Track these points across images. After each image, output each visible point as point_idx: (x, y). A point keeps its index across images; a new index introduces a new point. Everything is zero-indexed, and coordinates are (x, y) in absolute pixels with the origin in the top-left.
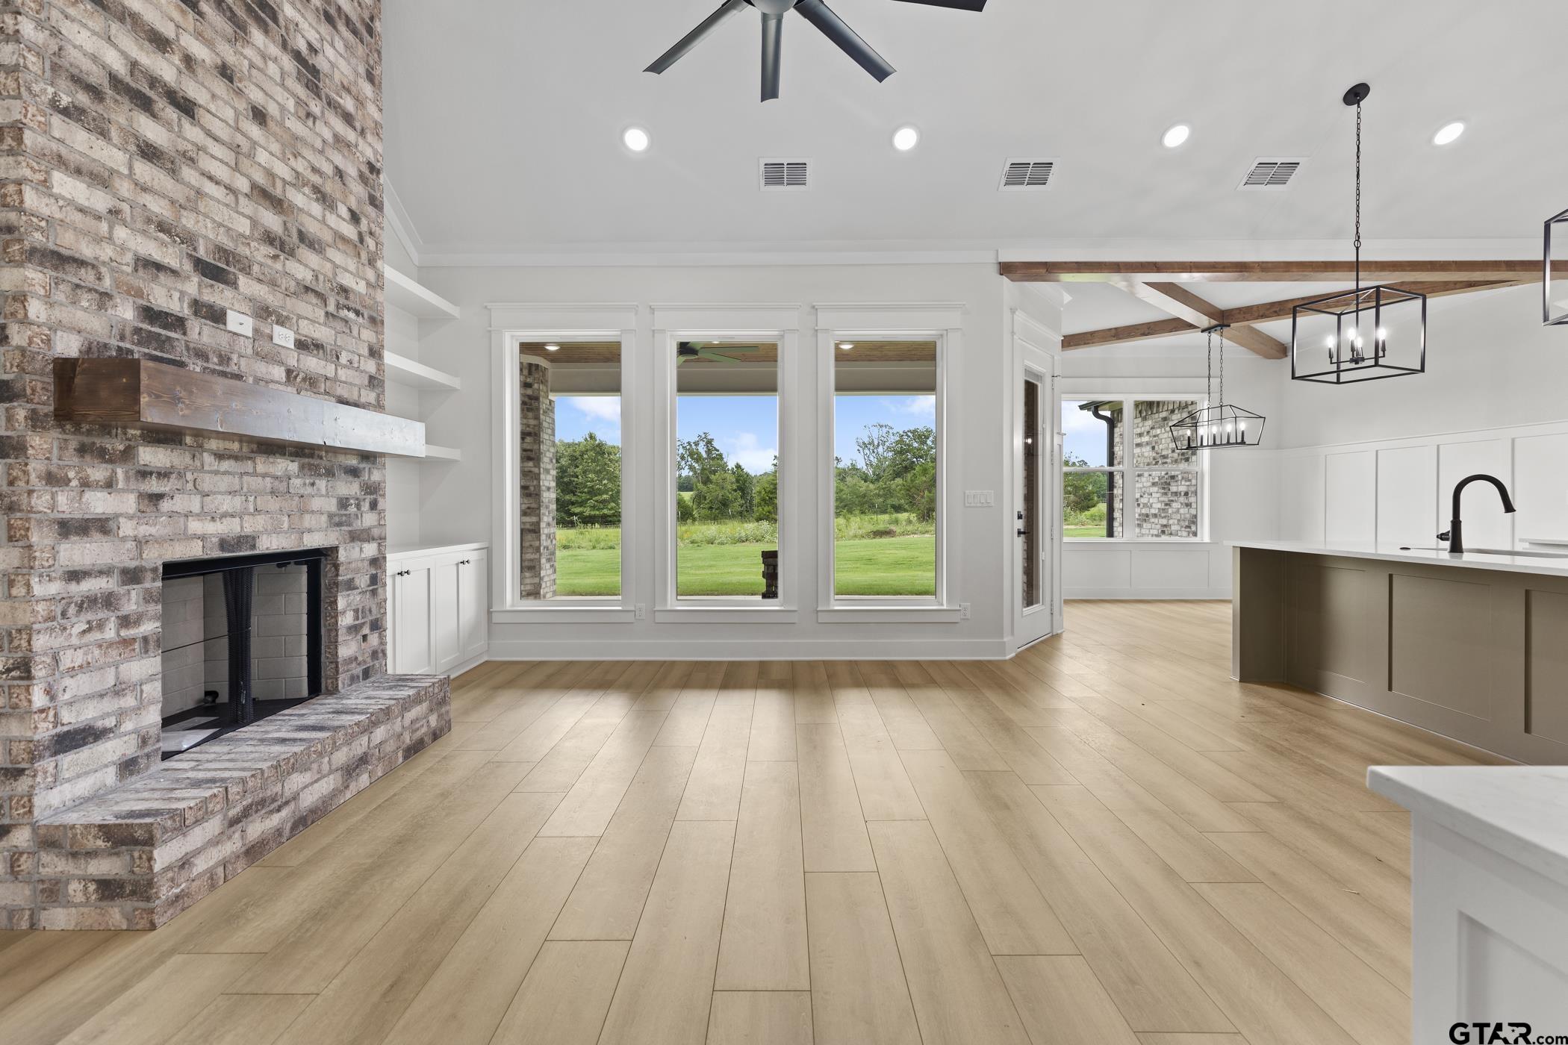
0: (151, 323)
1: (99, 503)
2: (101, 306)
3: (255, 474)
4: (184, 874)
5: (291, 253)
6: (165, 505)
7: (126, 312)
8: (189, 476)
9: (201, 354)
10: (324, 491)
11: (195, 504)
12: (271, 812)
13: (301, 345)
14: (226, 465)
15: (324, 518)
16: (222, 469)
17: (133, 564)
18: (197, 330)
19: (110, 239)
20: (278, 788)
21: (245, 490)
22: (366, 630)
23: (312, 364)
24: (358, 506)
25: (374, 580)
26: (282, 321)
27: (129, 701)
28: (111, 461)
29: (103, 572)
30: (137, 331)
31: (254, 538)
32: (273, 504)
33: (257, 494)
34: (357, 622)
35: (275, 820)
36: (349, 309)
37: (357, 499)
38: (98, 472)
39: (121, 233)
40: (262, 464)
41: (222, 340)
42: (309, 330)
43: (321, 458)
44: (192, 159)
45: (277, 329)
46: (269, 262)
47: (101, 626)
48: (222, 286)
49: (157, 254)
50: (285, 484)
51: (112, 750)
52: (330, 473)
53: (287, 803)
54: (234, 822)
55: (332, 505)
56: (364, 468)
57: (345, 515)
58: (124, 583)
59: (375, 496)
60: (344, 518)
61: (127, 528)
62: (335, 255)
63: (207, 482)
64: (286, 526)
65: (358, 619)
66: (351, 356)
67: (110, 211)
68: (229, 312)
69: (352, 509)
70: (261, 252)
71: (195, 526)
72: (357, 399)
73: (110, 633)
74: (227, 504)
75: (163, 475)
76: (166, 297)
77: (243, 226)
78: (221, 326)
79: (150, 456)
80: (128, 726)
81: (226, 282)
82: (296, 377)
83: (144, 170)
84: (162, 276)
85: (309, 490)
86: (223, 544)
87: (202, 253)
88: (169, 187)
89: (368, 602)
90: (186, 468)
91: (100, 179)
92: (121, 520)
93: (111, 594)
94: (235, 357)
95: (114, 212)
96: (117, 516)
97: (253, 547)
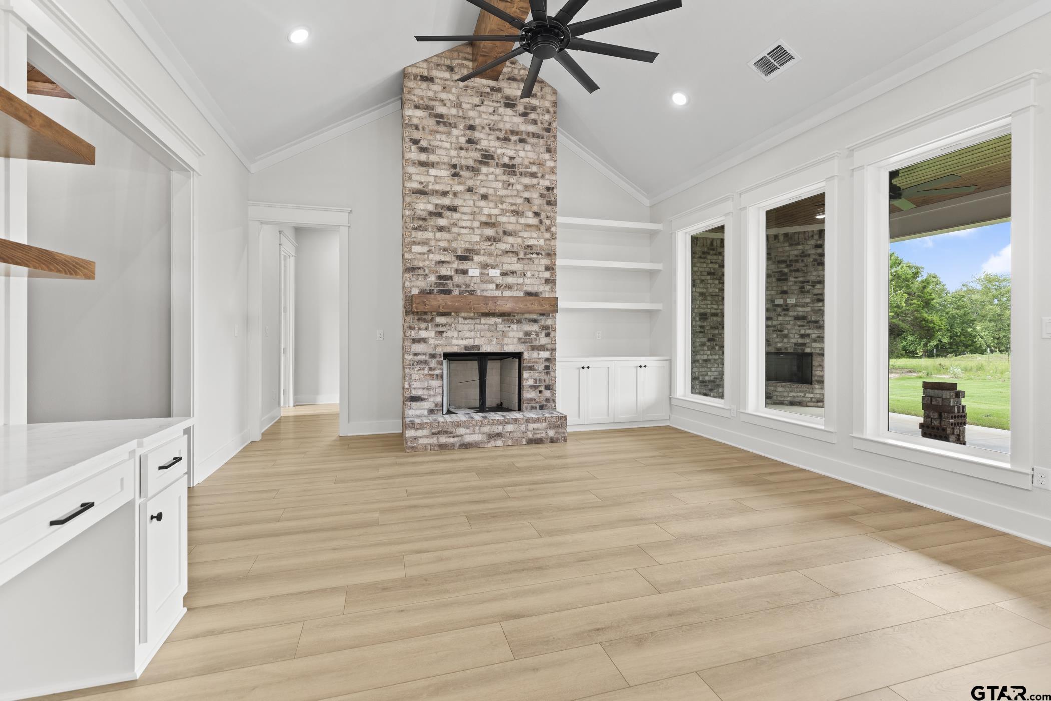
0: (441, 280)
1: (423, 334)
2: (425, 279)
3: (481, 324)
4: (416, 441)
5: (500, 241)
6: (445, 335)
7: (433, 279)
8: (453, 326)
9: (459, 286)
10: (516, 329)
11: (455, 334)
12: (450, 437)
13: (504, 274)
14: (468, 321)
15: (516, 341)
16: (466, 323)
17: (433, 352)
18: (457, 279)
19: (428, 259)
20: (454, 430)
21: (476, 329)
22: (542, 388)
23: (510, 280)
24: (537, 335)
25: (547, 367)
26: (493, 268)
27: (432, 392)
28: (427, 322)
29: (425, 354)
30: (436, 283)
31: (479, 347)
32: (489, 334)
33: (481, 331)
34: (535, 384)
35: (452, 440)
36: (532, 254)
37: (536, 332)
38: (423, 326)
39: (431, 256)
40: (484, 320)
41: (467, 280)
42: (507, 268)
43: (515, 316)
44: (456, 225)
45: (491, 271)
46: (489, 247)
47: (423, 369)
48: (466, 262)
49: (442, 258)
50: (495, 327)
51: (427, 405)
52: (519, 322)
53: (457, 436)
54: (434, 434)
55: (521, 335)
56: (541, 319)
57: (529, 339)
58: (430, 358)
59: (548, 331)
60: (528, 340)
61: (432, 342)
62: (525, 234)
63: (460, 327)
64: (495, 342)
65: (536, 383)
66: (533, 273)
67: (428, 251)
68: (470, 270)
69: (533, 337)
70: (485, 246)
71: (455, 342)
72: (536, 290)
73: (426, 371)
74: (468, 334)
75: (444, 326)
76: (445, 271)
77: (477, 238)
78: (467, 275)
79: (439, 320)
80: (431, 399)
81: (469, 260)
82: (501, 287)
83: (439, 235)
84: (445, 265)
85: (508, 329)
86: (466, 348)
87: (460, 253)
88: (447, 236)
89: (543, 376)
90: (452, 323)
91: (425, 243)
92: (430, 339)
93: (426, 360)
94: (472, 285)
95: (430, 251)
96: (429, 338)
97: (479, 349)
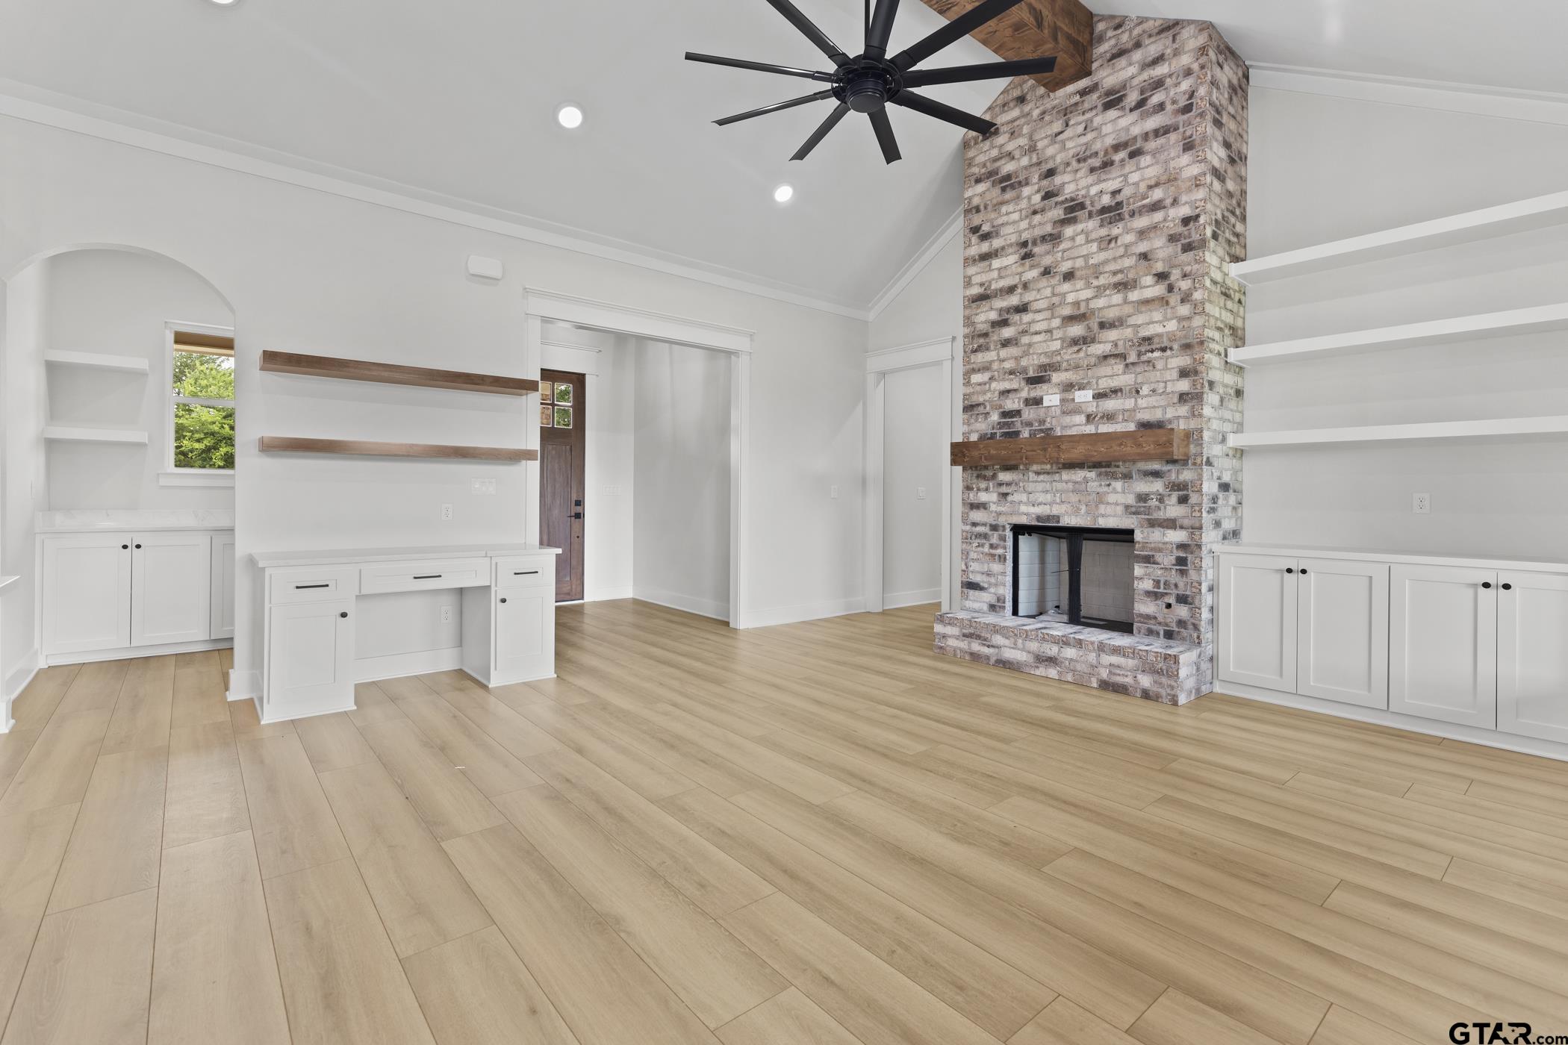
0: (1005, 418)
1: (983, 497)
2: (986, 418)
3: (1061, 481)
5: (1093, 341)
6: (1010, 498)
7: (995, 417)
8: (1021, 484)
9: (1029, 424)
10: (1119, 490)
11: (1024, 497)
12: (984, 645)
13: (1099, 396)
14: (1041, 477)
15: (1120, 509)
16: (1039, 480)
17: (994, 523)
18: (1027, 413)
19: (989, 390)
20: (988, 636)
21: (1054, 490)
22: (1172, 600)
23: (1111, 405)
24: (1161, 500)
25: (1181, 561)
26: (1082, 388)
27: (993, 580)
28: (988, 480)
29: (984, 525)
30: (999, 423)
31: (1058, 517)
32: (1074, 498)
33: (1062, 492)
34: (1156, 590)
35: (986, 650)
36: (1152, 351)
37: (1160, 495)
38: (983, 485)
39: (994, 385)
40: (1066, 475)
41: (1041, 412)
42: (1105, 384)
43: (1118, 467)
44: (1026, 331)
45: (1078, 393)
46: (1074, 356)
47: (983, 545)
48: (1040, 385)
49: (1007, 385)
50: (1084, 485)
51: (987, 597)
52: (1127, 476)
54: (964, 635)
55: (1131, 500)
56: (1169, 471)
57: (1144, 507)
58: (991, 530)
59: (1185, 492)
60: (1142, 509)
61: (993, 507)
62: (1139, 319)
63: (1031, 487)
64: (1083, 511)
65: (1159, 588)
66: (1153, 386)
67: (990, 379)
68: (1045, 397)
69: (1154, 503)
70: (1069, 354)
71: (1023, 508)
72: (1161, 417)
73: (986, 549)
74: (1041, 498)
75: (1008, 484)
76: (1011, 404)
77: (1056, 345)
78: (1041, 406)
79: (1004, 476)
80: (992, 590)
81: (1044, 382)
82: (1094, 418)
83: (1004, 353)
84: (1010, 395)
85: (1106, 489)
86: (1039, 518)
87: (1031, 374)
88: (1015, 352)
89: (1174, 577)
90: (1020, 480)
91: (986, 368)
92: (991, 504)
93: (986, 534)
94: (1048, 420)
95: (991, 379)
96: (989, 502)
97: (1058, 522)
